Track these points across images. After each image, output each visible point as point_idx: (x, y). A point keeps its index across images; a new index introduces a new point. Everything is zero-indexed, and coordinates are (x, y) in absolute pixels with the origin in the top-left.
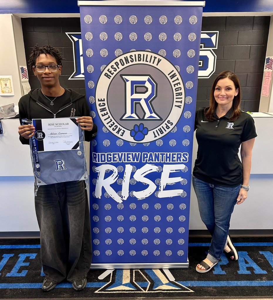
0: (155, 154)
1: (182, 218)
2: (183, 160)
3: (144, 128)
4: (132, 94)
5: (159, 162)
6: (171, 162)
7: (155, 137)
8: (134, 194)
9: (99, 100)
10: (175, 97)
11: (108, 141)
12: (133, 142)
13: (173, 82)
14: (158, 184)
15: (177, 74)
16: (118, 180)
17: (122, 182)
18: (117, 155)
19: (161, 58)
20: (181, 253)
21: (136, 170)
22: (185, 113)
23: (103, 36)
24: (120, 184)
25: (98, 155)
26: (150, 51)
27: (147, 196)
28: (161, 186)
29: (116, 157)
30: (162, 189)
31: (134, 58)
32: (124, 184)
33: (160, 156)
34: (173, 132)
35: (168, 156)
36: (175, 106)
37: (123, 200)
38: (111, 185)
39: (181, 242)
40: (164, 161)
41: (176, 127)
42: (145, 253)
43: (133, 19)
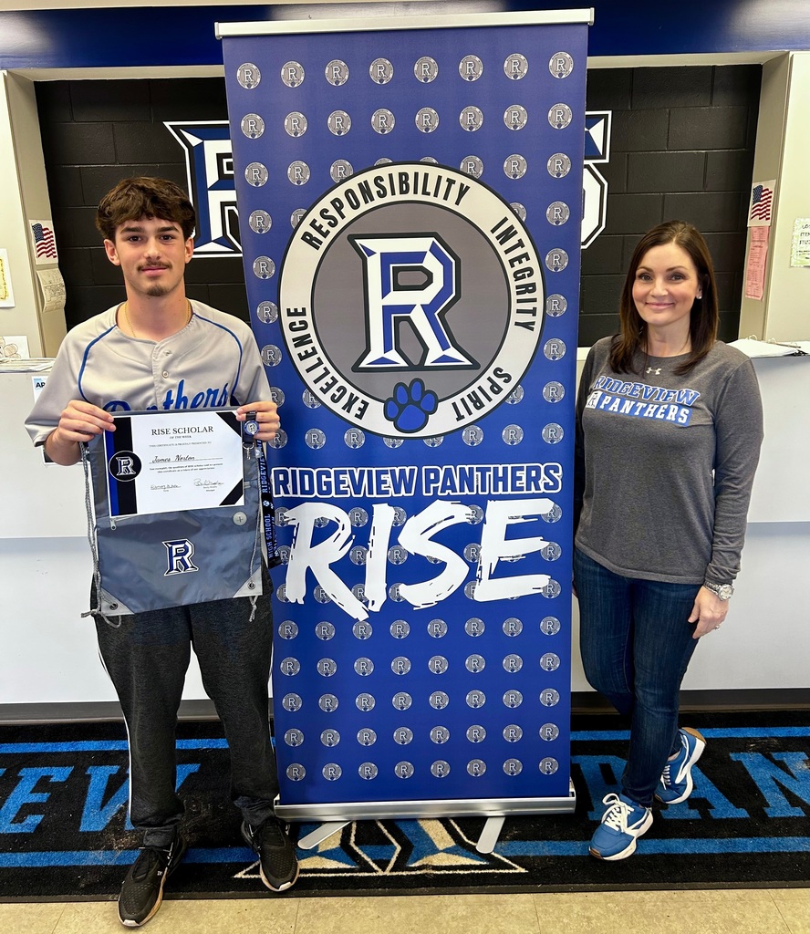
0: (462, 470)
1: (549, 662)
2: (546, 486)
3: (424, 393)
4: (385, 292)
5: (475, 493)
6: (509, 492)
7: (460, 417)
8: (401, 594)
9: (290, 314)
10: (514, 297)
11: (321, 432)
12: (393, 437)
13: (507, 252)
14: (474, 560)
15: (518, 227)
16: (351, 552)
17: (364, 556)
18: (348, 476)
19: (467, 182)
20: (548, 766)
21: (404, 520)
22: (546, 346)
23: (295, 124)
24: (360, 562)
25: (294, 472)
26: (434, 161)
27: (442, 598)
28: (481, 567)
29: (344, 482)
30: (485, 574)
31: (386, 183)
32: (369, 562)
33: (477, 475)
34: (513, 401)
35: (501, 474)
36: (517, 324)
37: (369, 613)
38: (332, 566)
39: (549, 732)
40: (490, 490)
41: (519, 386)
42: (440, 769)
43: (381, 71)
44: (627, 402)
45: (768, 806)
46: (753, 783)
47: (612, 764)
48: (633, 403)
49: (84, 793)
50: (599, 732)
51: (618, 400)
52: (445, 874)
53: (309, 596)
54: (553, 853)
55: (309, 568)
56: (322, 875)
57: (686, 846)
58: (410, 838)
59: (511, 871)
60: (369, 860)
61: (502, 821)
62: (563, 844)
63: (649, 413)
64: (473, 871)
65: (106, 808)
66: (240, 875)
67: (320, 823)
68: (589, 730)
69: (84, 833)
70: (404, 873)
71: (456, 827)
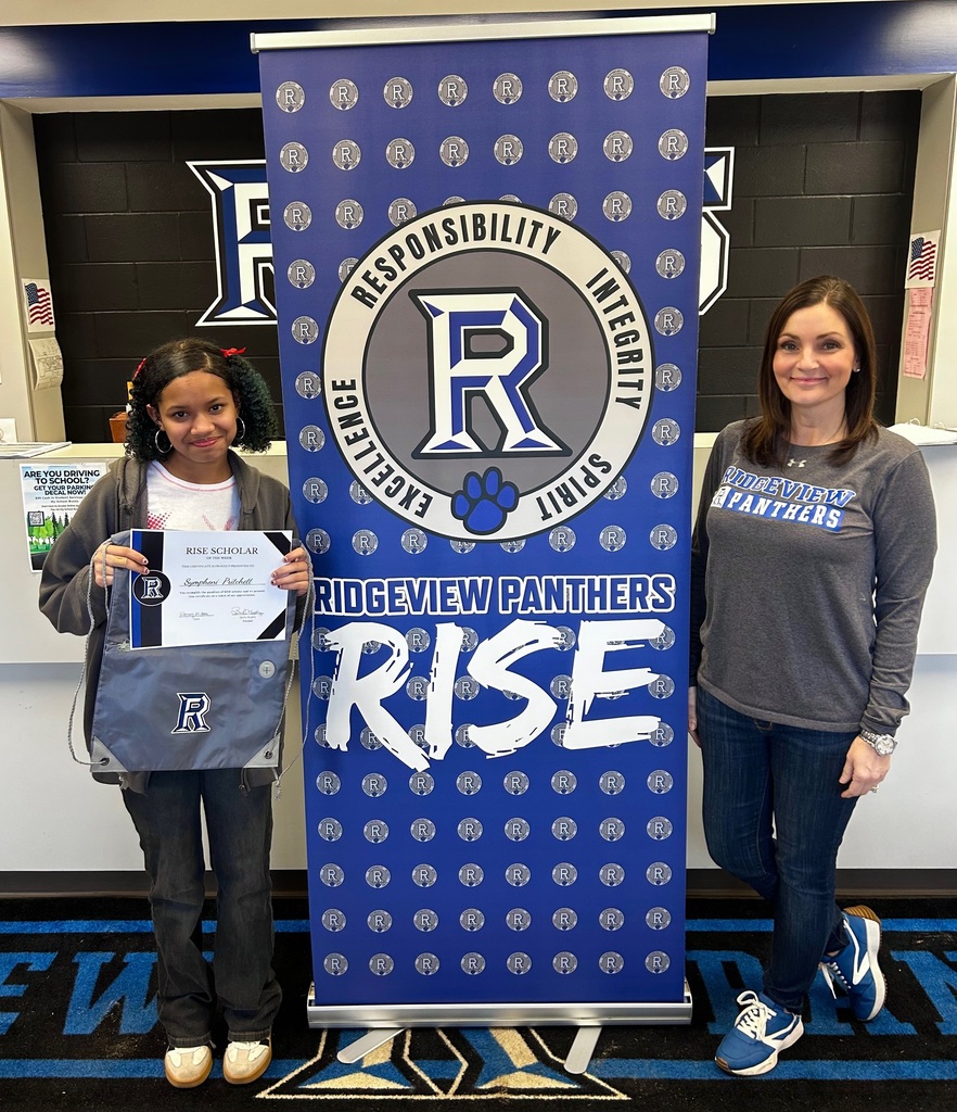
0: (549, 582)
1: (659, 828)
2: (656, 603)
3: (502, 485)
4: (454, 361)
5: (565, 611)
6: (608, 610)
7: (546, 516)
8: (471, 738)
9: (335, 387)
10: (615, 367)
11: (372, 534)
12: (462, 540)
13: (606, 311)
15: (621, 281)
16: (408, 684)
17: (424, 688)
18: (405, 588)
19: (557, 225)
20: (657, 962)
21: (476, 644)
22: (655, 427)
23: (346, 154)
24: (419, 697)
25: (337, 585)
26: (517, 200)
27: (522, 744)
28: (572, 707)
29: (400, 596)
30: (577, 715)
31: (457, 227)
32: (431, 698)
33: (567, 588)
34: (613, 496)
35: (597, 588)
36: (618, 400)
37: (431, 761)
38: (385, 703)
39: (658, 918)
40: (583, 607)
41: (621, 478)
42: (518, 963)
43: (452, 90)
44: (762, 501)
45: (941, 1020)
46: (921, 990)
47: (738, 961)
48: (769, 501)
49: (70, 985)
50: (720, 921)
51: (750, 498)
52: (524, 1100)
53: (354, 741)
54: (664, 1075)
55: (354, 704)
56: (367, 1097)
57: (834, 1070)
58: (479, 1051)
59: (609, 1098)
60: (427, 1079)
61: (597, 1033)
62: (675, 1063)
63: (790, 514)
64: (560, 1097)
65: (96, 1006)
66: (263, 1095)
67: (364, 1031)
68: (708, 918)
69: (68, 1036)
70: (472, 1097)
71: (539, 1038)
